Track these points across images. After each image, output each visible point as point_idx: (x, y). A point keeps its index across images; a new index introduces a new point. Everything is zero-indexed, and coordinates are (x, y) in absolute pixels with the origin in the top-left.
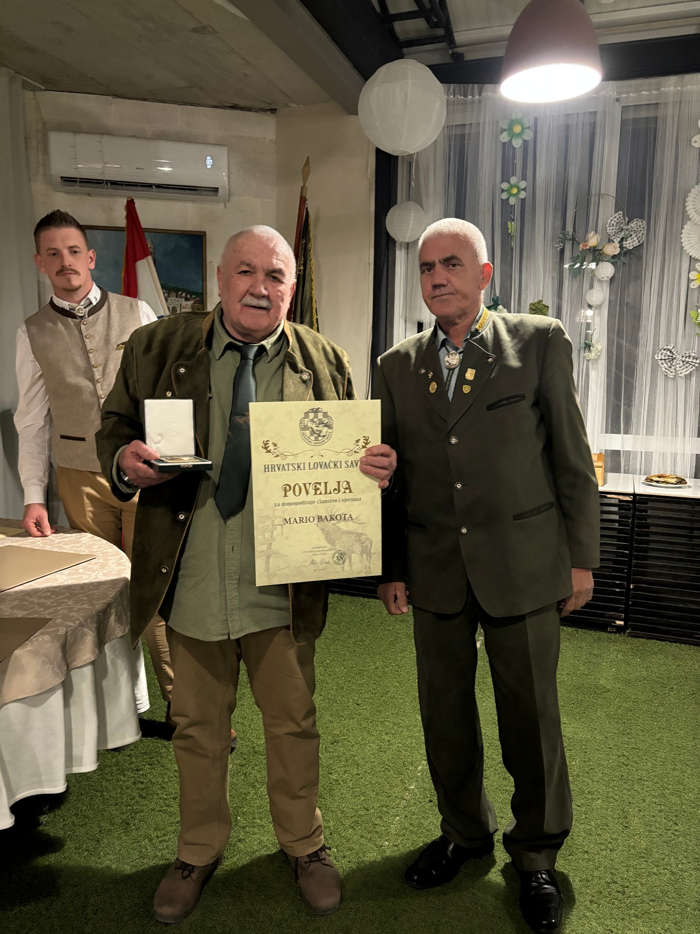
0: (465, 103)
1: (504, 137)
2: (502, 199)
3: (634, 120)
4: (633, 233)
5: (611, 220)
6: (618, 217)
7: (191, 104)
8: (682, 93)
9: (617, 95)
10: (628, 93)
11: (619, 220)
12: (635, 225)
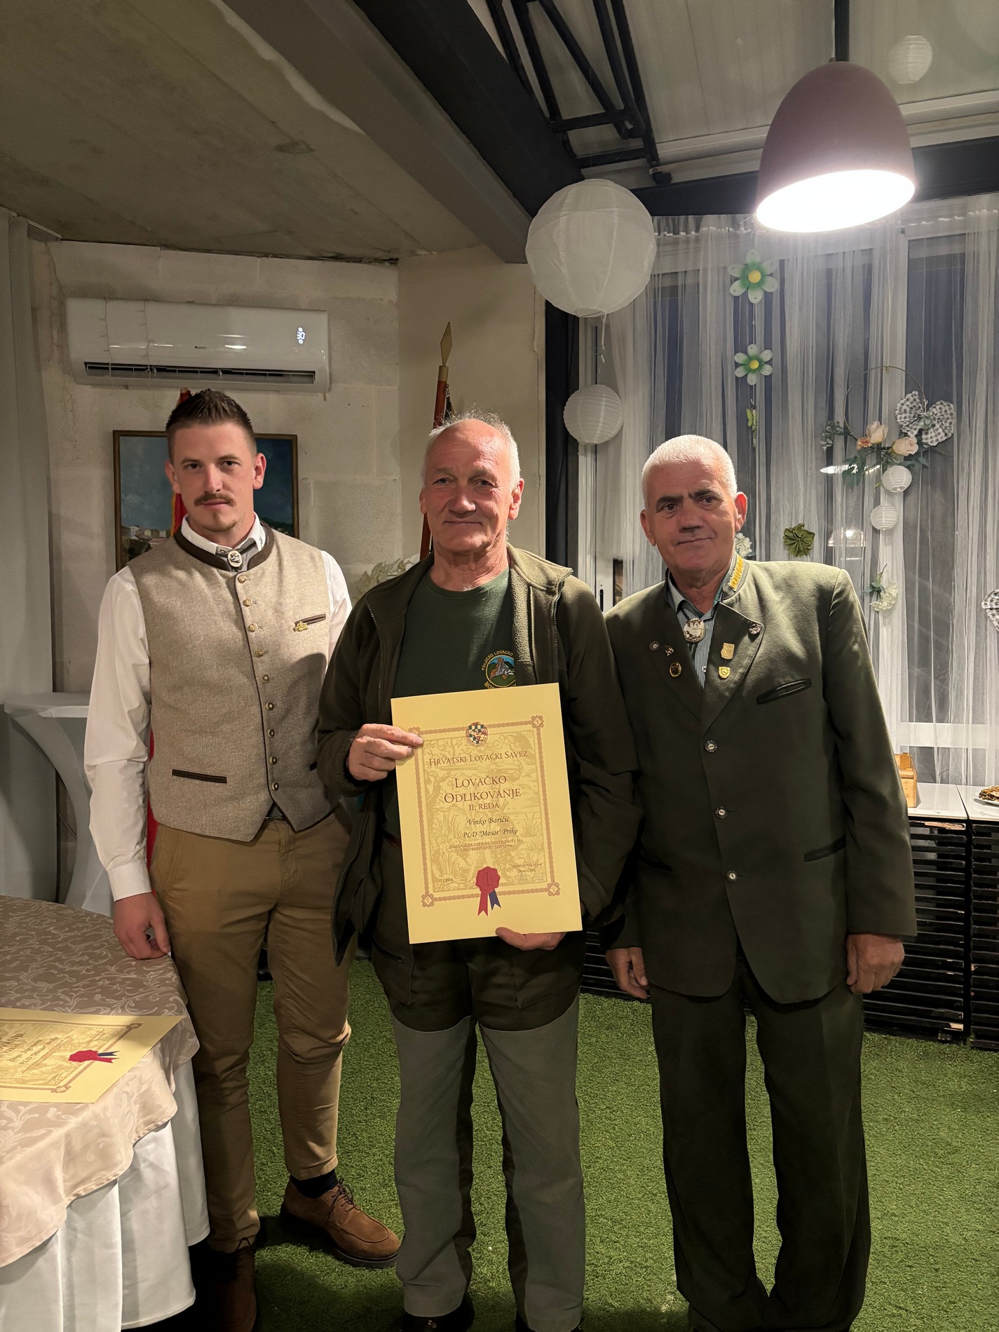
0: (676, 243)
1: (737, 289)
2: (736, 377)
3: (930, 260)
4: (935, 422)
5: (902, 404)
6: (912, 399)
7: (275, 256)
9: (902, 224)
10: (919, 220)
11: (915, 404)
12: (939, 411)
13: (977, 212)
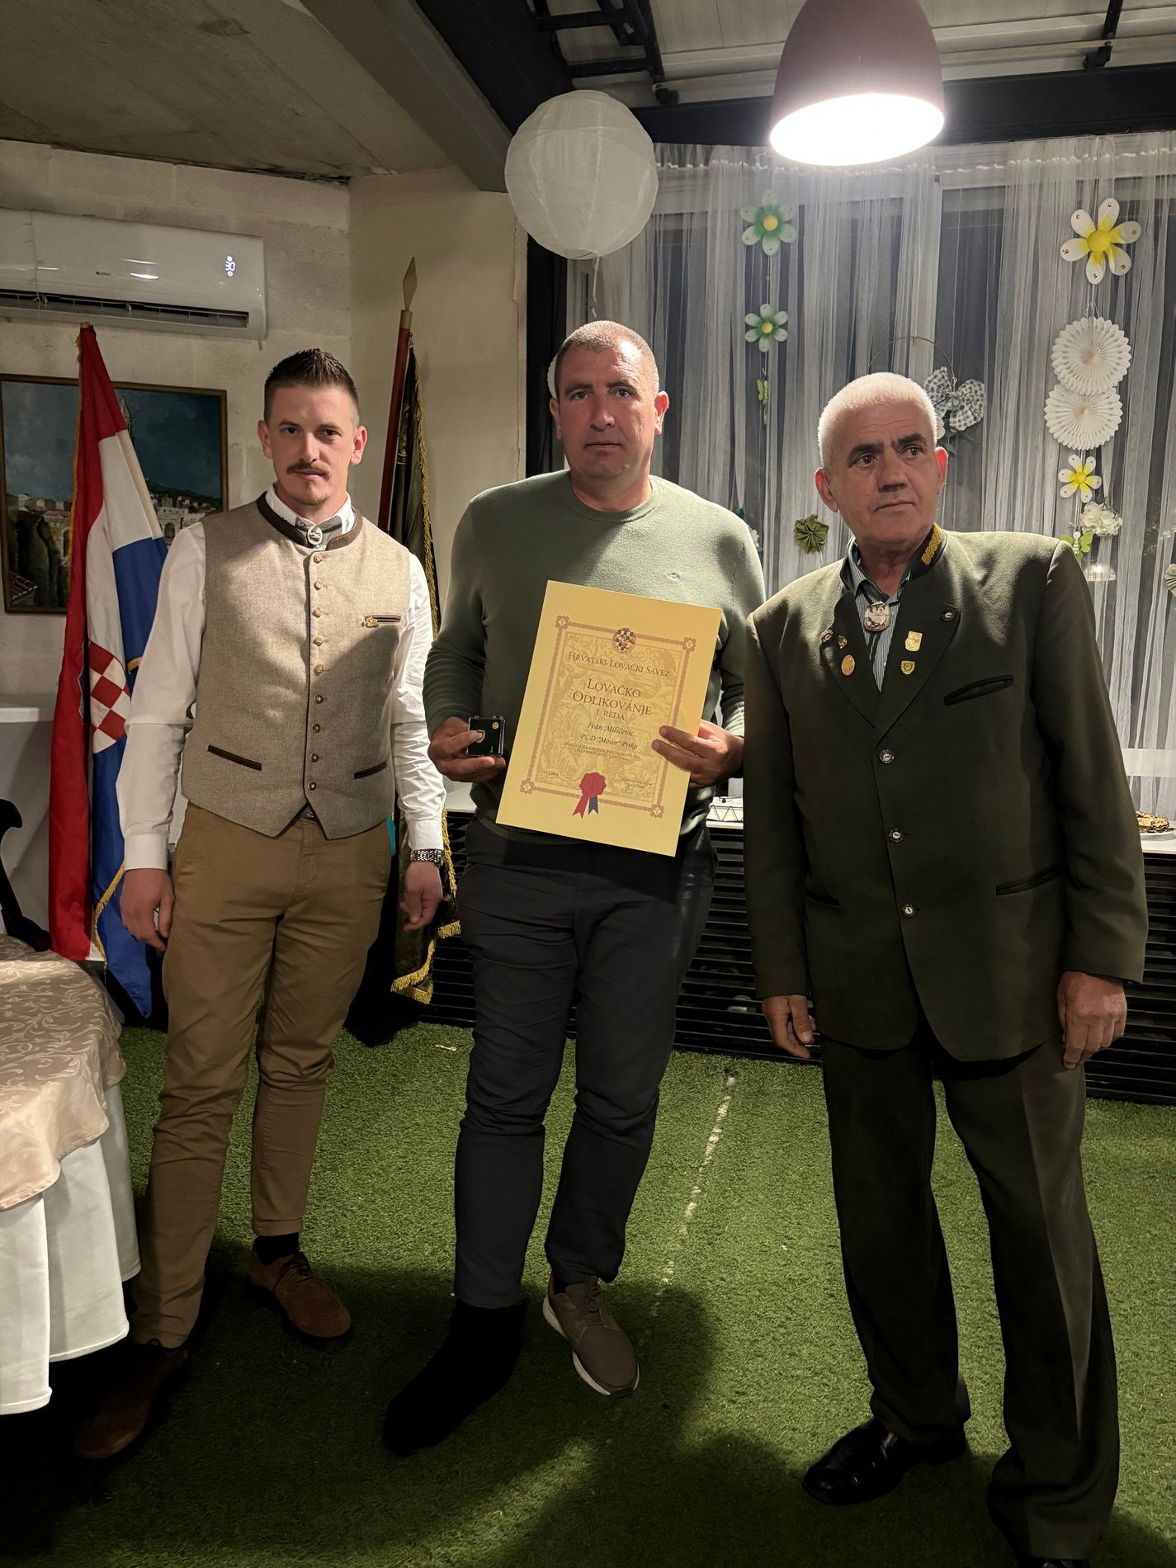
0: (681, 177)
1: (749, 237)
2: (746, 342)
3: (966, 215)
4: (965, 403)
5: (930, 382)
6: (940, 376)
7: (196, 164)
8: (1043, 169)
9: (936, 171)
10: (954, 167)
11: (943, 381)
12: (969, 391)
13: (1019, 161)
